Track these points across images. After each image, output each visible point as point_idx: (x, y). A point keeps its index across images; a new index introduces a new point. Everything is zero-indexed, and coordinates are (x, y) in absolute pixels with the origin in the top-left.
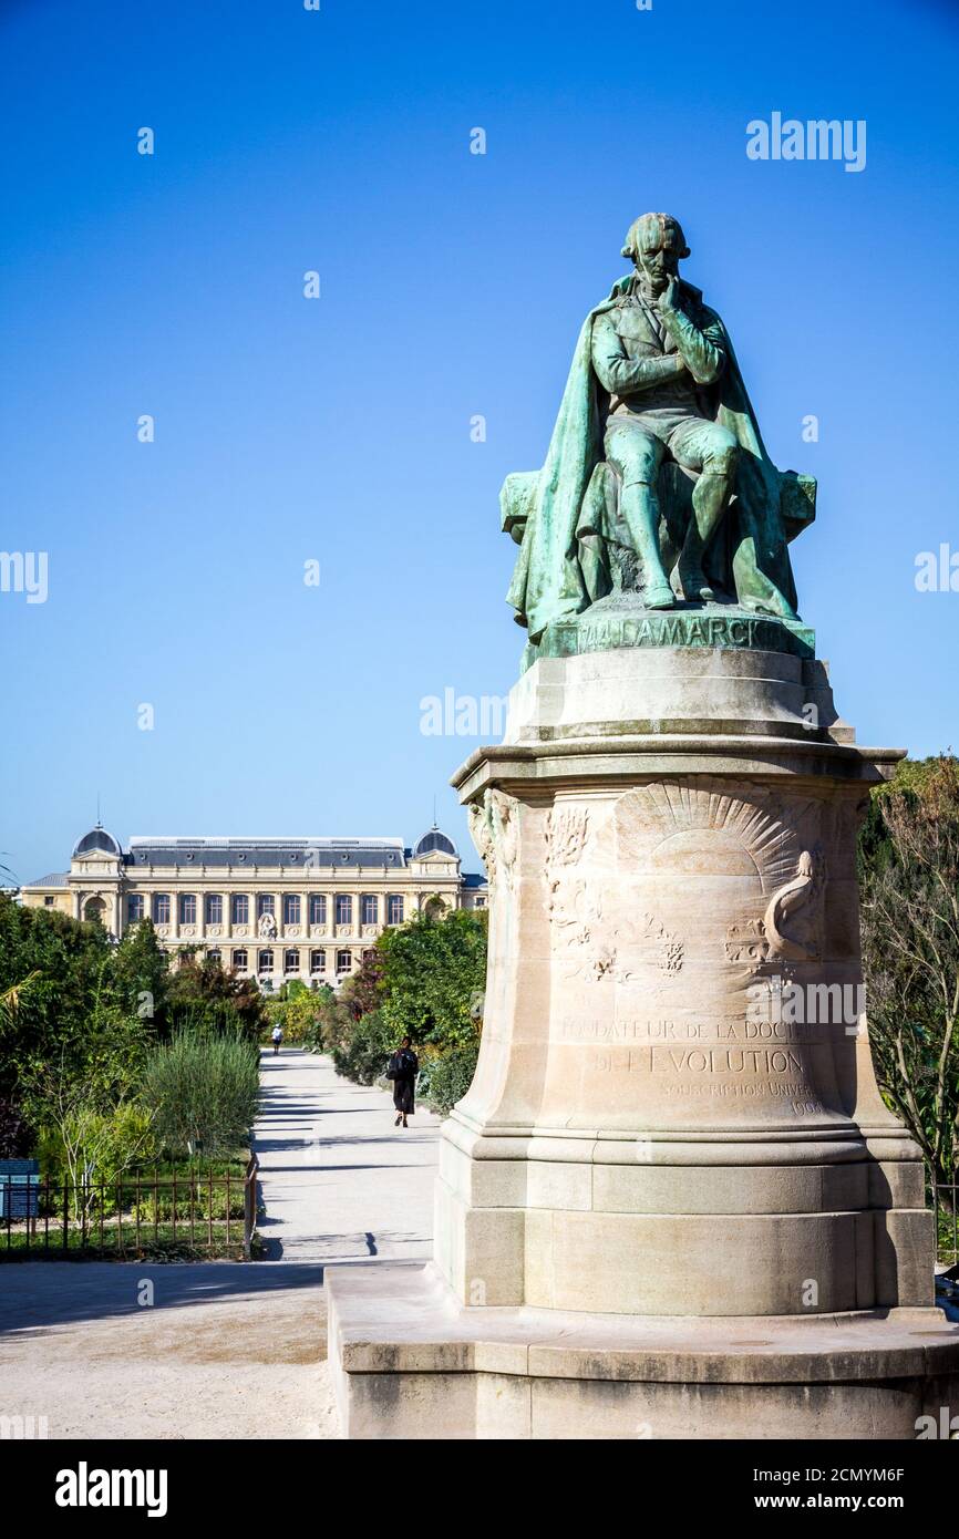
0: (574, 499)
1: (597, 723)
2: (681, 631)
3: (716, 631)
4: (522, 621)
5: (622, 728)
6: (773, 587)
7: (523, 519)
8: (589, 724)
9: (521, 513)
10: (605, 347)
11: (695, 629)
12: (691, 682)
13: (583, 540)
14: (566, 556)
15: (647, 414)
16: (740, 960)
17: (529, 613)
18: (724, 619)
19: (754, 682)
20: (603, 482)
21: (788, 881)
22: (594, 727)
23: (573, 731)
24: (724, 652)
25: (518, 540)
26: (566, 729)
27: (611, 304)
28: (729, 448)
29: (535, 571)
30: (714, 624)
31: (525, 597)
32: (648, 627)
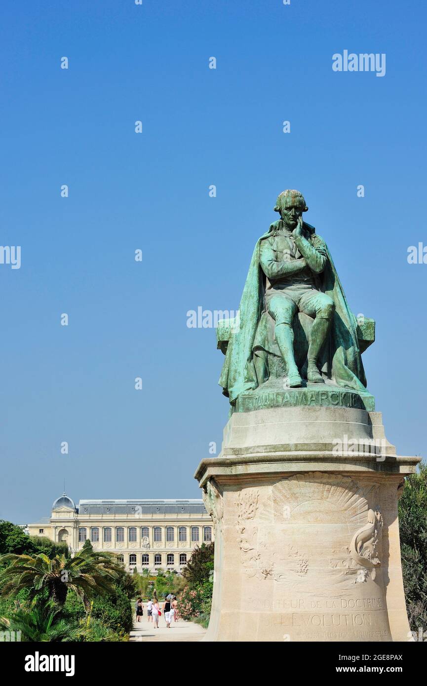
0: (252, 332)
1: (263, 446)
2: (305, 398)
3: (323, 398)
4: (226, 393)
5: (275, 448)
6: (354, 375)
7: (227, 342)
8: (258, 446)
9: (226, 340)
10: (267, 256)
11: (312, 397)
12: (310, 424)
13: (256, 353)
14: (248, 360)
15: (288, 289)
16: (338, 568)
17: (229, 390)
18: (327, 392)
19: (343, 424)
20: (266, 323)
21: (362, 526)
22: (261, 448)
23: (251, 450)
24: (327, 409)
25: (224, 352)
26: (247, 449)
27: (269, 234)
28: (329, 305)
29: (233, 368)
30: (322, 394)
31: (227, 382)
32: (288, 396)
